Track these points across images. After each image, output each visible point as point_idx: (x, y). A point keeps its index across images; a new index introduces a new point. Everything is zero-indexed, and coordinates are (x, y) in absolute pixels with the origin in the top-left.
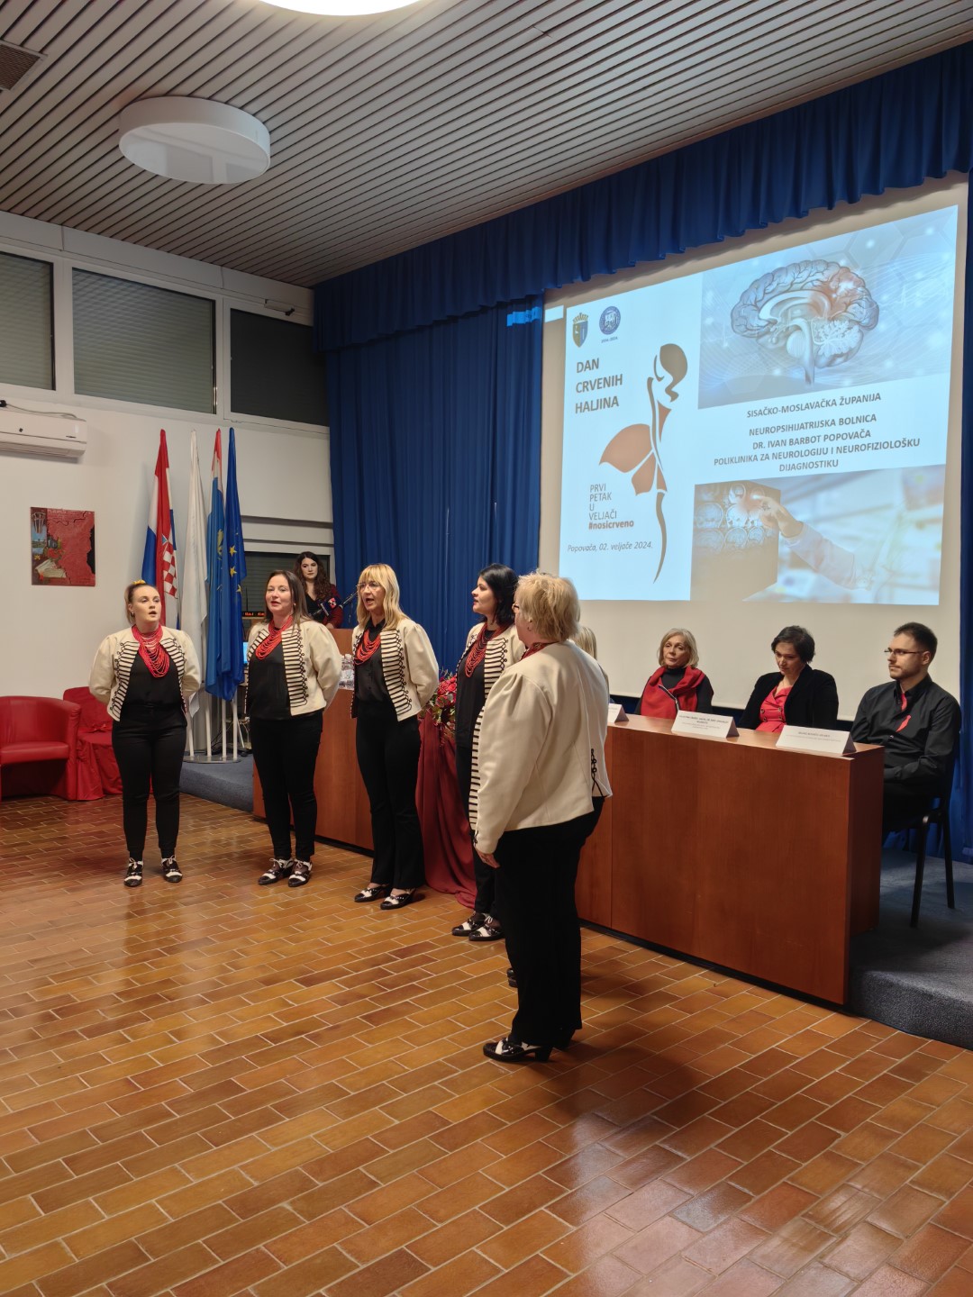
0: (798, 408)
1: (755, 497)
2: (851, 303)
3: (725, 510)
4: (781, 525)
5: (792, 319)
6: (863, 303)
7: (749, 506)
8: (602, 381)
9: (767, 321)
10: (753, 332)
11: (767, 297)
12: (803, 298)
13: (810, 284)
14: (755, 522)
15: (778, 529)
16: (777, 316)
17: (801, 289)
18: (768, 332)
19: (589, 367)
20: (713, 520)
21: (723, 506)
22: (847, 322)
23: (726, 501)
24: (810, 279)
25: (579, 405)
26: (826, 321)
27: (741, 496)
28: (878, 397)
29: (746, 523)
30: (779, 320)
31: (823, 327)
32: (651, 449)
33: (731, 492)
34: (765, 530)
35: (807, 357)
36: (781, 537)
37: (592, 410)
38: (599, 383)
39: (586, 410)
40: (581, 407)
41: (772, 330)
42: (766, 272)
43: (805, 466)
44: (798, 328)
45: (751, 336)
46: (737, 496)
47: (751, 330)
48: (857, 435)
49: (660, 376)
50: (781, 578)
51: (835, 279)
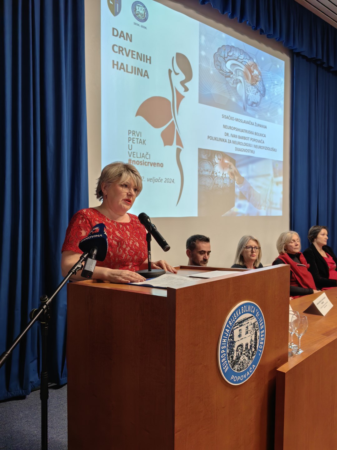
0: (241, 121)
1: (226, 161)
2: (257, 81)
3: (213, 166)
4: (236, 178)
5: (239, 76)
6: (261, 84)
7: (224, 166)
8: (135, 53)
9: (229, 70)
10: (224, 73)
11: (229, 58)
12: (242, 68)
13: (244, 62)
14: (226, 175)
15: (235, 180)
16: (233, 70)
17: (241, 63)
18: (229, 77)
19: (124, 36)
20: (207, 171)
21: (212, 163)
22: (256, 89)
23: (214, 161)
24: (244, 60)
25: (116, 63)
26: (250, 85)
27: (220, 160)
28: (266, 127)
29: (223, 175)
30: (234, 73)
31: (249, 86)
32: (172, 117)
33: (216, 156)
34: (230, 179)
35: (244, 98)
36: (236, 184)
37: (127, 72)
38: (132, 54)
39: (122, 70)
40: (117, 65)
41: (231, 76)
42: (229, 44)
43: (245, 150)
44: (241, 82)
45: (223, 74)
46: (219, 159)
47: (223, 71)
48: (260, 141)
49: (177, 72)
50: (236, 204)
51: (253, 66)
